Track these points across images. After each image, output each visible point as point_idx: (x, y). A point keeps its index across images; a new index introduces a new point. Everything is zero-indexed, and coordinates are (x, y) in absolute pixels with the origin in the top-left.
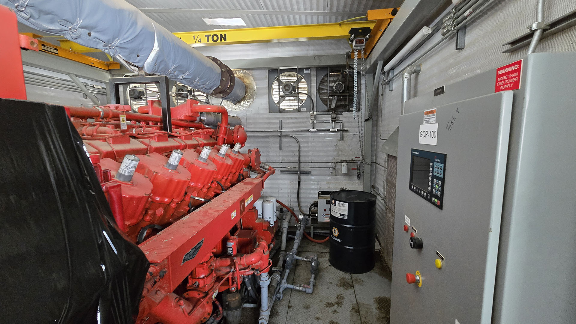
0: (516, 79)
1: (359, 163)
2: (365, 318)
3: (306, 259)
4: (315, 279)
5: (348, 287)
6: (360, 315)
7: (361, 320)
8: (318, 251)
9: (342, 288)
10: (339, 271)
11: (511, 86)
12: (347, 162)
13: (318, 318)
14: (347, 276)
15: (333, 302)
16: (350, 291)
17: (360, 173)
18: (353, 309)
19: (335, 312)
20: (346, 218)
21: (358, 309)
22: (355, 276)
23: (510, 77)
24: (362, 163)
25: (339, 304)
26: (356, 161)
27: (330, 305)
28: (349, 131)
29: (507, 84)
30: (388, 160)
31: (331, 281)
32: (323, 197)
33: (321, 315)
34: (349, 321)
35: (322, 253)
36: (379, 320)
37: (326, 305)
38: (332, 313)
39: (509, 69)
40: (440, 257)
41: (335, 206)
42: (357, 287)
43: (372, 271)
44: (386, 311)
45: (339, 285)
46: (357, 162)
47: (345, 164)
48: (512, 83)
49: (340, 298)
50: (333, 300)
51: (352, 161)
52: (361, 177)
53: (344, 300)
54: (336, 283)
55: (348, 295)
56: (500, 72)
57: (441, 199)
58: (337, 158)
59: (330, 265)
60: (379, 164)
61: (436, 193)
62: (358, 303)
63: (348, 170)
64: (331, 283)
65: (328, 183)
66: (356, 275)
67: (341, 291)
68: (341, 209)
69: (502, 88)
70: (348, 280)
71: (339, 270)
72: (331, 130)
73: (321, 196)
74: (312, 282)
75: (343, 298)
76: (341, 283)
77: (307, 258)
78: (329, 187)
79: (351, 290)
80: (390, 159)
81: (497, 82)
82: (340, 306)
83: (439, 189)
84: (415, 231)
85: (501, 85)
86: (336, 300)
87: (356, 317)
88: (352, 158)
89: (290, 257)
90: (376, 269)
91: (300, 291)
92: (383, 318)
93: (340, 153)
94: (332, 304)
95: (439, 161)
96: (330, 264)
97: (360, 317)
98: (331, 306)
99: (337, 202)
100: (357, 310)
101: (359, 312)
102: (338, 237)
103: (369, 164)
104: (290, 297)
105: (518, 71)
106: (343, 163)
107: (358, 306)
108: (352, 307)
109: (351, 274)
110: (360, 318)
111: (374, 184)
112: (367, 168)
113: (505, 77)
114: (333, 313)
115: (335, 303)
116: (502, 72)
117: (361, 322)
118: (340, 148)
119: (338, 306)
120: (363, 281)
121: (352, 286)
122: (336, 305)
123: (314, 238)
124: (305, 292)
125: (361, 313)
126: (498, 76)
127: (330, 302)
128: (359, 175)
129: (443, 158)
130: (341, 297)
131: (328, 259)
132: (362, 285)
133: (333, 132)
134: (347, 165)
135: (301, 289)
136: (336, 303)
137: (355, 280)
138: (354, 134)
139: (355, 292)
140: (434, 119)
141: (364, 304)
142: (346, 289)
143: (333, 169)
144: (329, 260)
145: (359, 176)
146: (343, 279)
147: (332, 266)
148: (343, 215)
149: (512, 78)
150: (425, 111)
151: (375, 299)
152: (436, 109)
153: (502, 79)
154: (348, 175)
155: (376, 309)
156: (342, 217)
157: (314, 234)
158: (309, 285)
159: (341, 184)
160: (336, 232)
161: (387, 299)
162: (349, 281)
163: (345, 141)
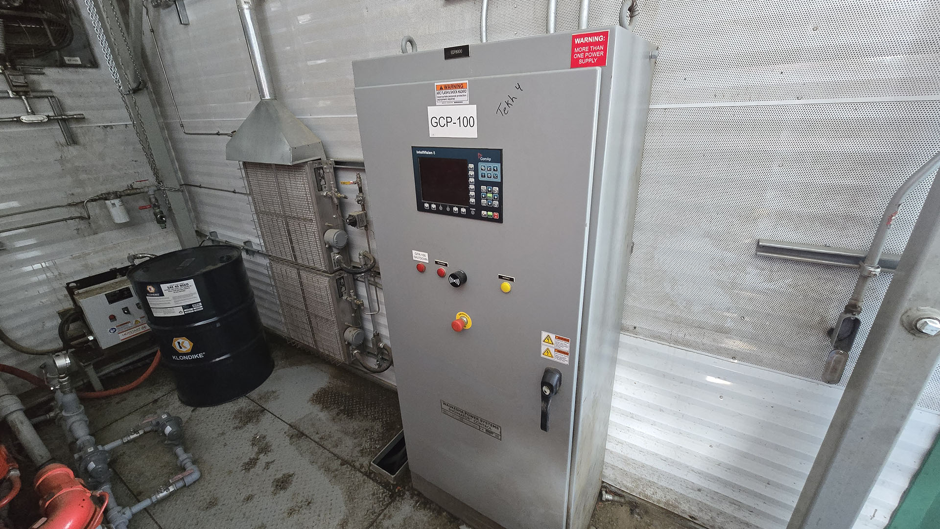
0: (602, 53)
1: (151, 192)
2: (317, 433)
3: (135, 435)
4: (186, 451)
5: (258, 416)
6: (307, 436)
7: (314, 441)
8: (142, 404)
9: (250, 426)
10: (220, 408)
11: (594, 60)
12: (117, 195)
13: (249, 498)
14: (242, 403)
15: (252, 457)
16: (266, 419)
17: (161, 212)
18: (291, 437)
19: (268, 465)
20: (200, 307)
21: (299, 431)
22: (254, 394)
23: (593, 49)
24: (160, 189)
25: (265, 450)
26: (142, 190)
27: (251, 464)
28: (88, 119)
29: (588, 57)
30: (247, 173)
31: (219, 431)
32: (87, 292)
33: (250, 489)
34: (300, 457)
35: (156, 401)
36: (336, 420)
37: (246, 469)
38: (265, 470)
39: (591, 40)
40: (506, 279)
41: (162, 294)
42: (271, 405)
43: (275, 369)
44: (335, 403)
45: (240, 425)
46: (146, 190)
47: (117, 202)
48: (596, 57)
49: (259, 440)
50: (250, 452)
51: (132, 192)
52: (167, 220)
53: (268, 439)
54: (231, 428)
55: (267, 426)
56: (577, 41)
57: (500, 210)
58: (79, 190)
59: (193, 411)
60: (200, 187)
61: (490, 204)
62: (292, 424)
63: (128, 211)
64: (223, 434)
65: (79, 257)
66: (257, 390)
67: (251, 430)
68: (180, 297)
69: (581, 62)
70: (248, 408)
71: (219, 406)
72: (25, 118)
73: (80, 291)
74: (188, 460)
75: (264, 437)
76: (241, 420)
77: (136, 432)
78: (86, 266)
79: (266, 416)
80: (249, 170)
81: (573, 53)
82: (268, 452)
83: (496, 197)
84: (446, 265)
85: (579, 58)
86: (256, 449)
87: (304, 443)
88: (130, 182)
89: (93, 459)
90: (279, 362)
91: (172, 494)
92: (338, 414)
93: (83, 176)
94: (254, 458)
95: (490, 160)
96: (193, 408)
97: (310, 438)
98: (255, 464)
99: (164, 287)
100: (297, 434)
101: (302, 434)
102: (194, 351)
103: (178, 190)
104: (156, 523)
105: (604, 43)
106: (106, 199)
107: (295, 429)
108: (287, 437)
109: (247, 395)
110: (312, 439)
111: (197, 227)
112: (176, 200)
113: (586, 49)
114: (268, 469)
115: (257, 453)
116: (581, 41)
117: (317, 443)
118: (77, 164)
119: (265, 453)
120: (273, 392)
121: (263, 410)
122: (261, 456)
123: (106, 389)
124: (185, 486)
125: (306, 432)
126: (575, 45)
127: (247, 460)
128: (162, 217)
129: (496, 156)
130: (259, 438)
131: (180, 402)
132: (276, 398)
133: (32, 124)
134: (122, 201)
135: (171, 489)
136: (259, 452)
137: (260, 398)
138: (106, 127)
139: (275, 415)
140: (466, 98)
141: (301, 420)
142: (258, 421)
143: (77, 220)
144: (182, 402)
145: (161, 221)
146: (240, 411)
147: (198, 408)
148: (190, 306)
149: (595, 51)
150: (436, 84)
151: (310, 401)
152: (467, 82)
153: (580, 50)
154: (132, 224)
155: (321, 411)
156: (191, 311)
157: (101, 380)
158: (183, 469)
159: (119, 248)
160: (184, 345)
161: (324, 389)
162: (252, 406)
163: (84, 145)
